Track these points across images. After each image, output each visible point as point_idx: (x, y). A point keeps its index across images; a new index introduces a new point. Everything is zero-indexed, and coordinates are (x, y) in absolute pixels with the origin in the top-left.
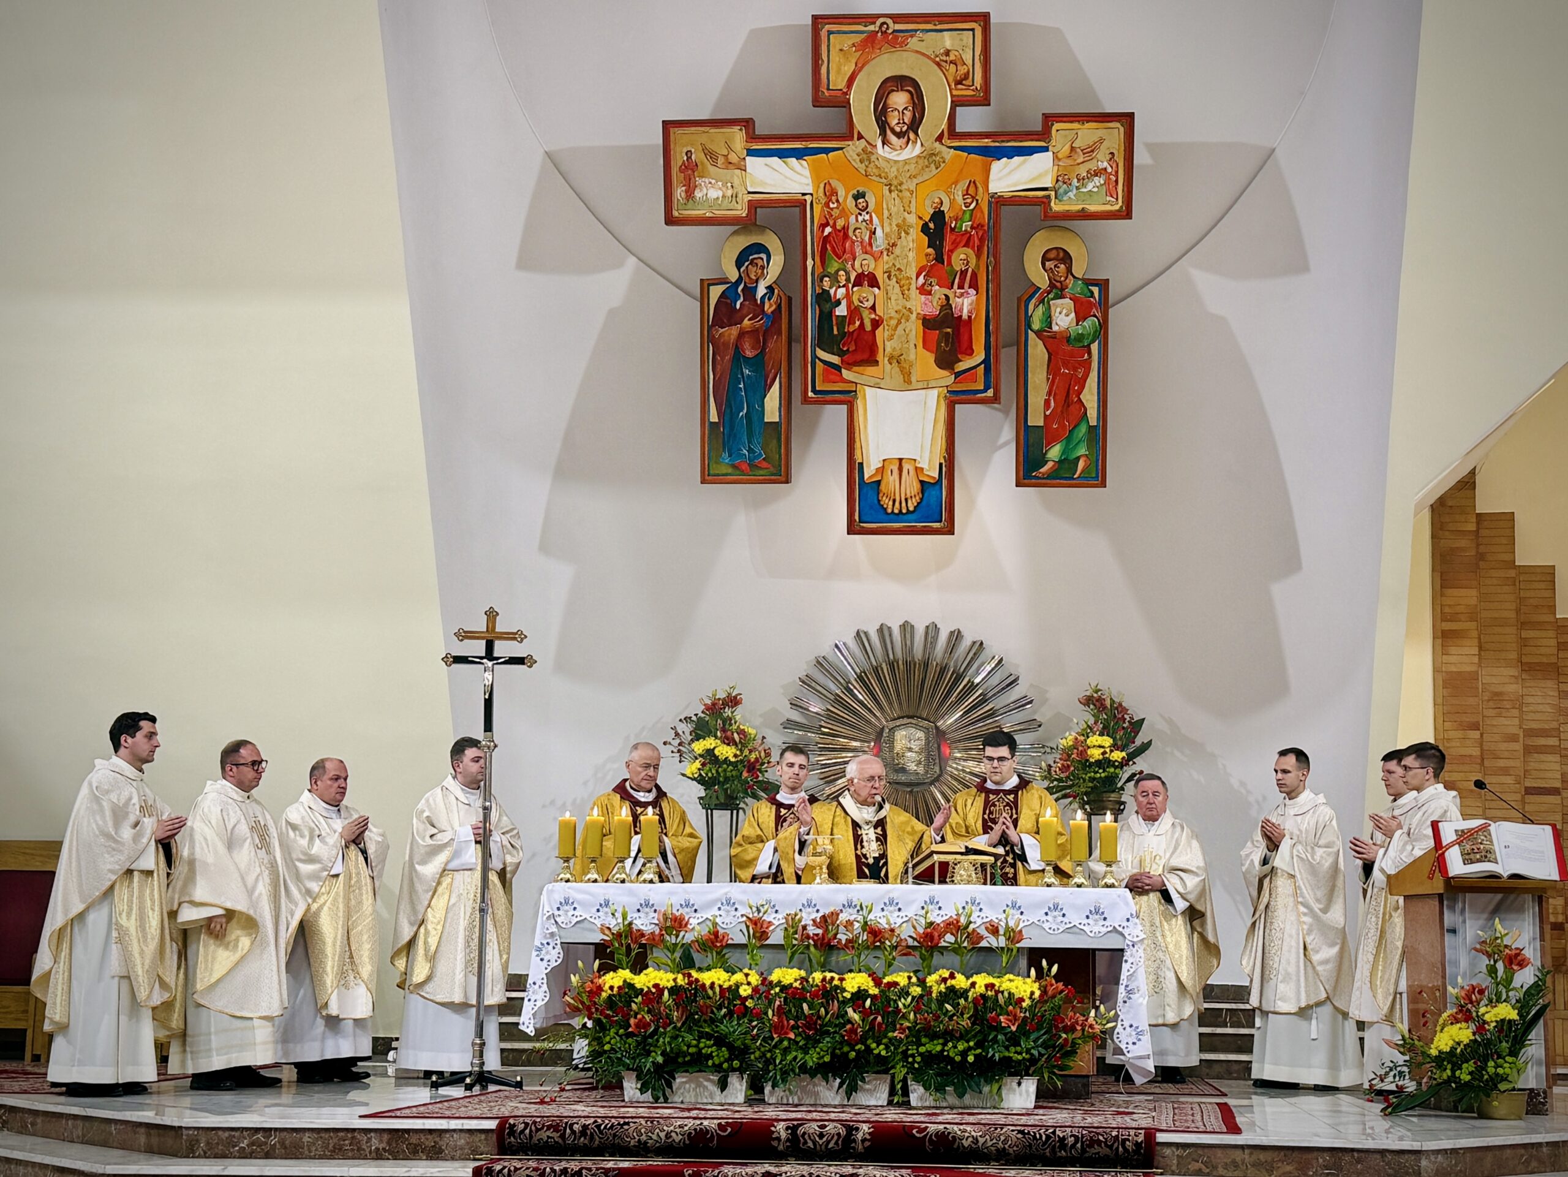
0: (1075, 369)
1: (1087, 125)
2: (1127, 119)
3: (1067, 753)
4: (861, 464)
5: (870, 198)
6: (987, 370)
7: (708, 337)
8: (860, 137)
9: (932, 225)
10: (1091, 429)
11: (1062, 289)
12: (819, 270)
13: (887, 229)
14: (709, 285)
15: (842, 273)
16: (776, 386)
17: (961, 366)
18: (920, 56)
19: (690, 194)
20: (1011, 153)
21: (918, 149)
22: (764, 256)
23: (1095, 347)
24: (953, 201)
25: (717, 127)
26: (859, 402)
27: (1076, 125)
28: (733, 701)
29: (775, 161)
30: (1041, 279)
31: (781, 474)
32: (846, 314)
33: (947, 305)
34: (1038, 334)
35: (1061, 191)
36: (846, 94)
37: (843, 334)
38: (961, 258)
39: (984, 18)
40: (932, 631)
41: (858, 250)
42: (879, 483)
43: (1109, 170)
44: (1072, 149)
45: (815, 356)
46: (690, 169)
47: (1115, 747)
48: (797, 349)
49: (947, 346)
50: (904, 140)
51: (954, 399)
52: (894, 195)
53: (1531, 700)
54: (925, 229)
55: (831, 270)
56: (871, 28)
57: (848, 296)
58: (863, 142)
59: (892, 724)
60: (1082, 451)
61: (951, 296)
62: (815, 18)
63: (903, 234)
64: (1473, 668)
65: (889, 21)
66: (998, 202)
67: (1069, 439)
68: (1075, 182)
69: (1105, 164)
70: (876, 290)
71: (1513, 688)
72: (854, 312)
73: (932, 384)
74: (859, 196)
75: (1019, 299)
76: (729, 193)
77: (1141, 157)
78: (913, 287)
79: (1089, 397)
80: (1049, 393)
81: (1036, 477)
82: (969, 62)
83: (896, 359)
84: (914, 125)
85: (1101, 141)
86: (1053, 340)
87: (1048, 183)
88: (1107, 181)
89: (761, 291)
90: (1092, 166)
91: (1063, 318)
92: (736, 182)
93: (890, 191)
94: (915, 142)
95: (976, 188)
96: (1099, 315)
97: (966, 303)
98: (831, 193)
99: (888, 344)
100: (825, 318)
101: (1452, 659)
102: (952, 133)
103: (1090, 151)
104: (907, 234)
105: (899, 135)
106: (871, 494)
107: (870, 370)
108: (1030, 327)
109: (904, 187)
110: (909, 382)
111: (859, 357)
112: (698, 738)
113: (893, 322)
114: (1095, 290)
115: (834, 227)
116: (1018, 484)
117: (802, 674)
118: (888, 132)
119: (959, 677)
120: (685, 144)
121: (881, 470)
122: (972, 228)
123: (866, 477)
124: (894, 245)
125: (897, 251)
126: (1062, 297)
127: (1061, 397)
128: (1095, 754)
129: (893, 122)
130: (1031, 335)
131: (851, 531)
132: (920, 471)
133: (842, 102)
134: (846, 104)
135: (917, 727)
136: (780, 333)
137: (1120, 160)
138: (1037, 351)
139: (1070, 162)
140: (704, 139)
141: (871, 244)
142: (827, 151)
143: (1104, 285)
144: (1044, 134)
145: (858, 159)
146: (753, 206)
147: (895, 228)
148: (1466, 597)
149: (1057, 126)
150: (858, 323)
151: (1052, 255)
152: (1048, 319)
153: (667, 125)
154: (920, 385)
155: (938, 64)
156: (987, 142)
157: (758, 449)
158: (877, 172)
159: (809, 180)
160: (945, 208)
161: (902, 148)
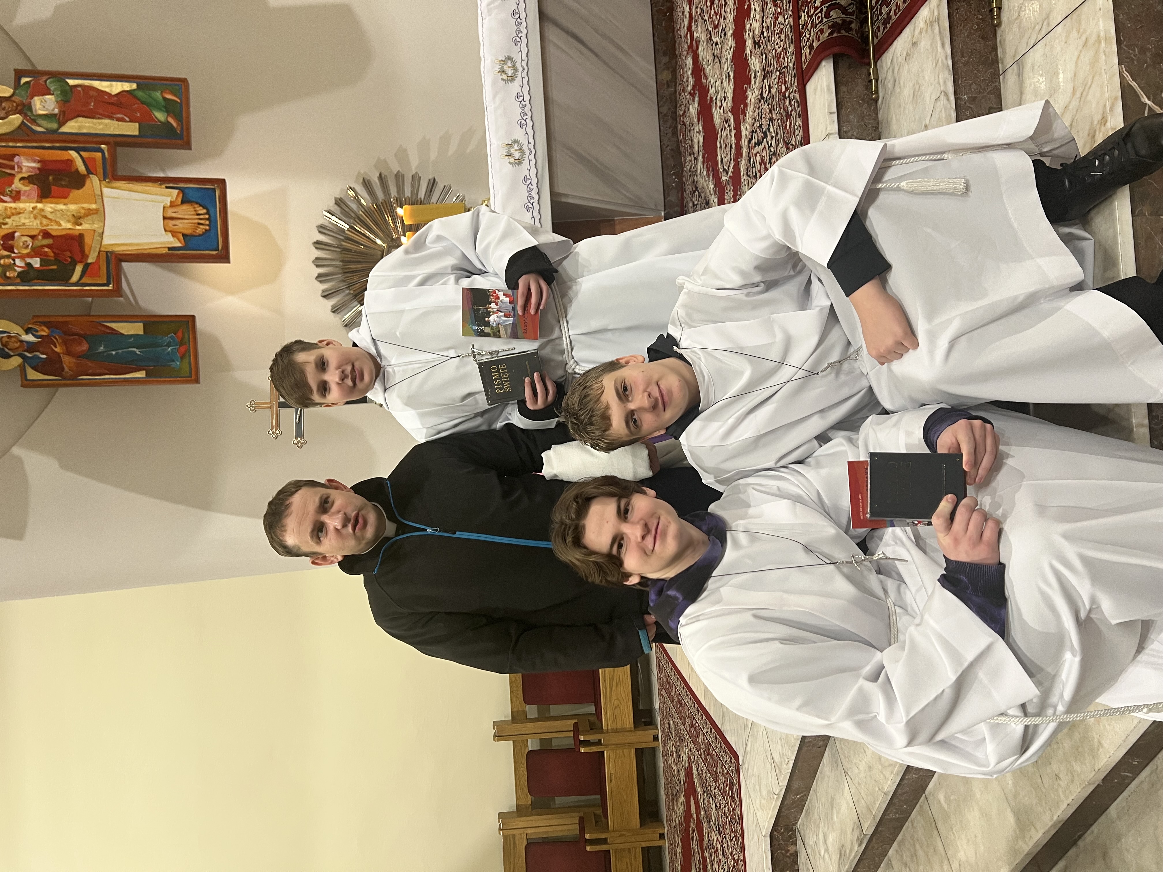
0: (91, 97)
4: (170, 249)
6: (83, 149)
7: (73, 380)
10: (140, 87)
11: (23, 105)
14: (26, 379)
16: (114, 325)
23: (71, 82)
31: (188, 322)
32: (38, 259)
34: (62, 124)
37: (57, 261)
42: (184, 235)
57: (22, 257)
60: (158, 95)
67: (148, 105)
70: (16, 235)
73: (98, 192)
78: (13, 205)
80: (110, 118)
83: (77, 220)
86: (66, 113)
89: (30, 338)
91: (48, 105)
96: (44, 78)
97: (27, 165)
99: (65, 225)
107: (87, 240)
108: (55, 131)
110: (97, 211)
111: (77, 249)
113: (45, 222)
114: (24, 79)
116: (190, 147)
121: (174, 233)
123: (179, 245)
126: (30, 104)
127: (114, 109)
130: (63, 130)
131: (227, 259)
132: (172, 205)
136: (66, 323)
143: (19, 74)
150: (46, 250)
152: (49, 117)
154: (100, 202)
157: (167, 339)
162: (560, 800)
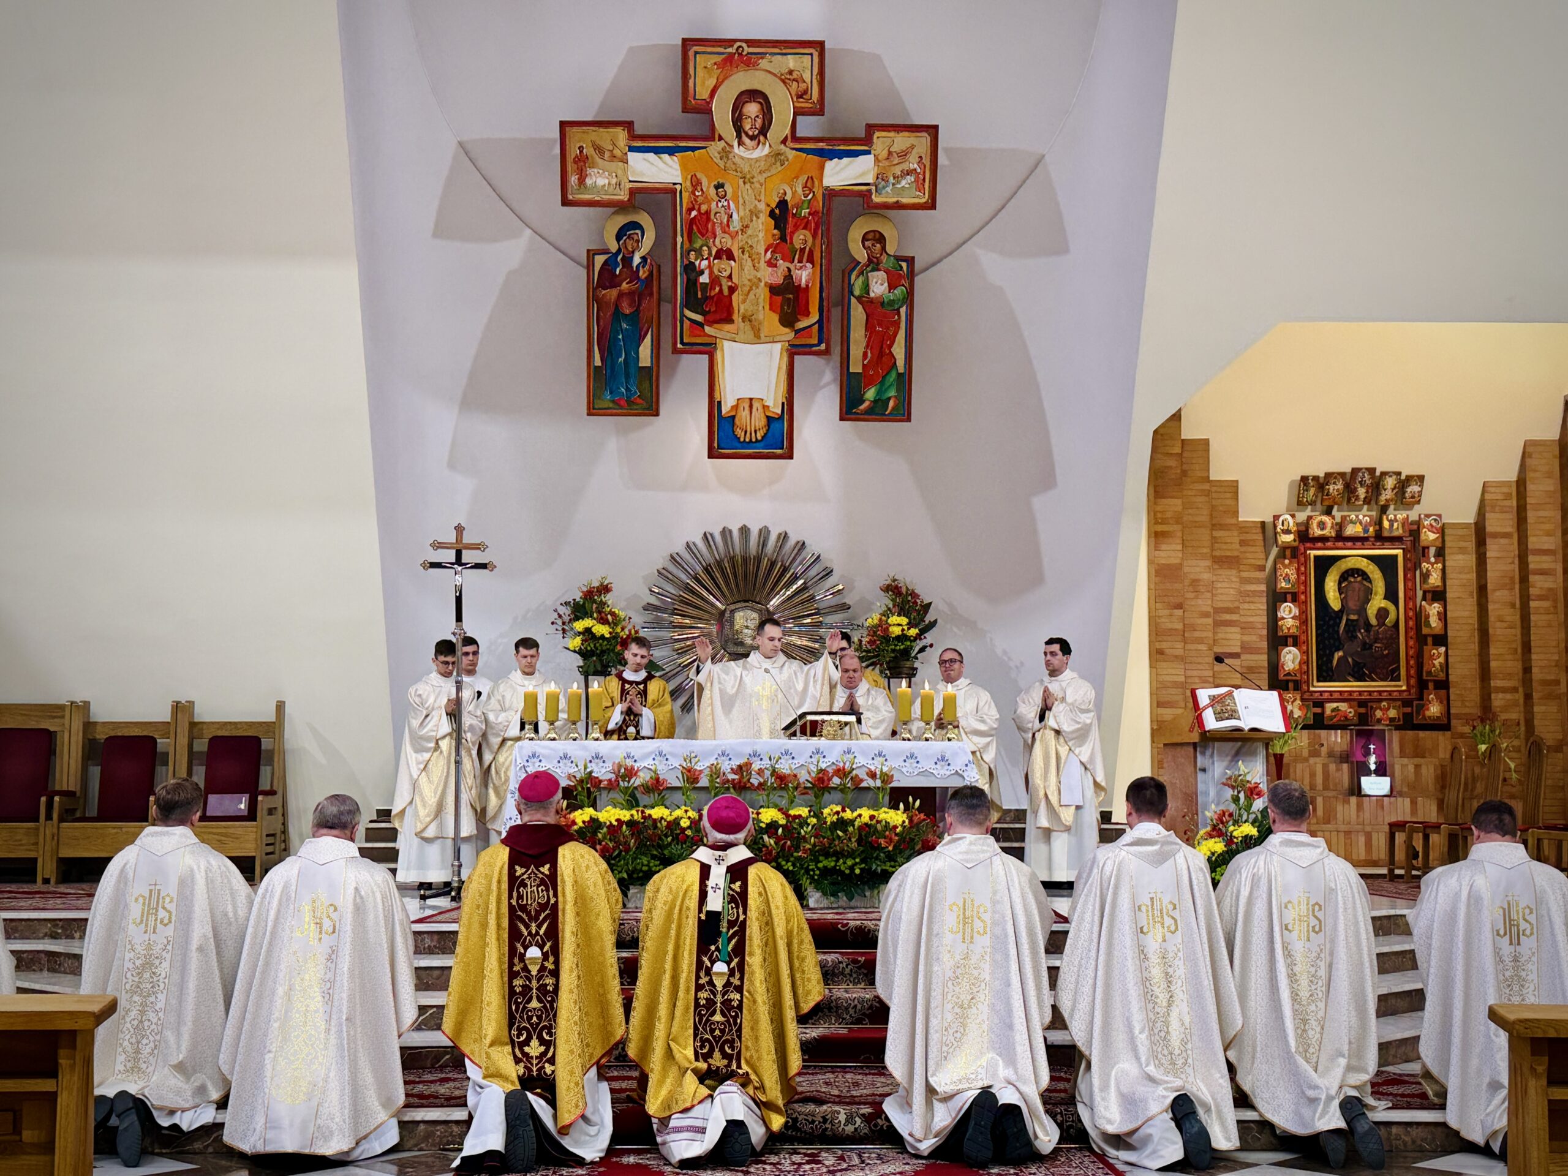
0: (888, 328)
1: (901, 134)
2: (933, 130)
3: (873, 630)
4: (719, 403)
5: (728, 188)
6: (820, 329)
7: (594, 296)
8: (720, 138)
9: (777, 211)
10: (899, 375)
11: (878, 264)
12: (687, 245)
13: (742, 213)
14: (594, 255)
15: (705, 248)
16: (649, 336)
17: (801, 325)
18: (769, 75)
19: (582, 181)
20: (841, 155)
21: (766, 150)
22: (638, 231)
23: (903, 310)
24: (794, 193)
25: (606, 127)
26: (718, 353)
27: (892, 134)
28: (605, 589)
29: (651, 156)
30: (861, 255)
31: (652, 409)
32: (707, 281)
33: (789, 276)
34: (859, 299)
35: (880, 186)
36: (708, 103)
37: (706, 298)
38: (801, 238)
39: (820, 45)
40: (764, 533)
41: (718, 231)
42: (733, 417)
43: (919, 170)
44: (890, 153)
45: (683, 315)
46: (582, 161)
47: (911, 625)
48: (666, 308)
49: (789, 308)
50: (754, 143)
51: (794, 351)
52: (748, 186)
53: (1219, 585)
54: (772, 214)
55: (697, 245)
56: (730, 50)
57: (710, 267)
58: (722, 144)
59: (733, 607)
60: (892, 393)
61: (792, 268)
62: (684, 40)
63: (754, 218)
64: (1178, 561)
65: (744, 45)
66: (831, 194)
67: (882, 383)
68: (892, 180)
69: (916, 166)
70: (732, 262)
71: (1206, 576)
72: (715, 280)
73: (778, 338)
74: (717, 187)
75: (843, 271)
76: (614, 181)
77: (942, 159)
78: (762, 261)
79: (898, 351)
80: (867, 346)
81: (855, 413)
82: (808, 80)
83: (748, 318)
84: (764, 131)
85: (912, 147)
86: (870, 304)
87: (870, 179)
88: (916, 181)
89: (637, 260)
91: (879, 286)
92: (620, 173)
93: (744, 183)
94: (764, 144)
95: (813, 182)
96: (907, 285)
97: (804, 275)
98: (696, 184)
99: (742, 307)
100: (691, 284)
101: (1162, 554)
102: (794, 138)
103: (904, 155)
104: (758, 218)
105: (752, 138)
106: (727, 426)
107: (727, 327)
108: (851, 293)
109: (755, 180)
110: (759, 337)
111: (718, 317)
112: (577, 619)
113: (747, 289)
114: (904, 265)
115: (699, 210)
116: (842, 419)
117: (660, 567)
118: (743, 135)
119: (785, 570)
120: (578, 140)
121: (736, 407)
122: (810, 214)
123: (724, 412)
124: (747, 226)
125: (749, 232)
126: (879, 270)
127: (876, 352)
128: (896, 631)
129: (747, 127)
130: (853, 300)
131: (711, 456)
132: (765, 408)
133: (705, 109)
134: (709, 112)
135: (753, 609)
136: (651, 294)
137: (927, 161)
138: (858, 314)
139: (887, 163)
140: (593, 136)
141: (728, 226)
142: (693, 149)
143: (910, 261)
144: (868, 140)
145: (718, 156)
146: (633, 192)
147: (748, 213)
148: (1172, 505)
149: (877, 134)
150: (717, 289)
151: (870, 236)
152: (867, 287)
153: (563, 124)
154: (768, 339)
155: (783, 81)
156: (821, 145)
158: (733, 167)
159: (679, 173)
160: (788, 198)
161: (754, 149)
162: (95, 771)
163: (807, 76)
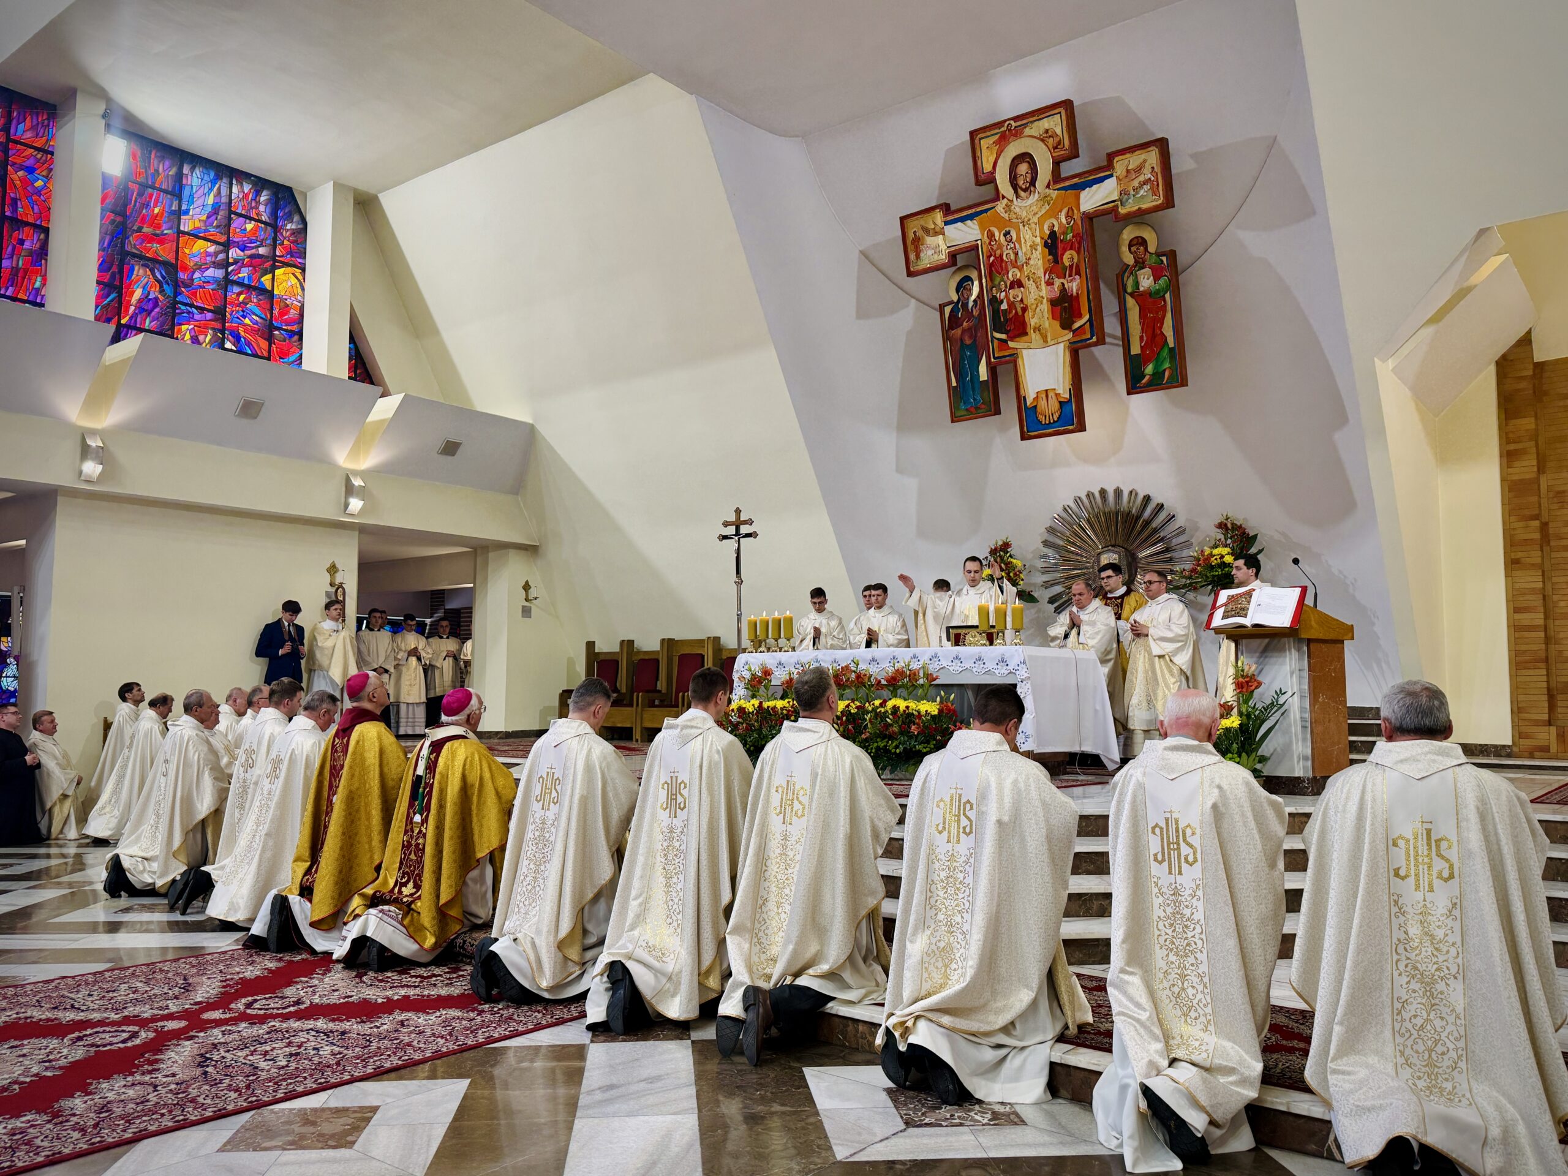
0: (1157, 313)
1: (1135, 153)
2: (1162, 143)
3: (1198, 560)
4: (1025, 397)
5: (1014, 234)
8: (1004, 197)
9: (1049, 241)
10: (1171, 350)
11: (1143, 262)
12: (990, 284)
15: (1002, 283)
16: (984, 357)
17: (1076, 325)
18: (1031, 138)
19: (918, 257)
20: (1090, 184)
21: (1036, 196)
22: (969, 283)
23: (1167, 296)
24: (1060, 223)
25: (929, 212)
26: (1020, 361)
27: (1128, 155)
28: (1007, 546)
29: (959, 225)
31: (998, 412)
32: (1007, 307)
33: (1063, 289)
34: (1132, 295)
35: (1124, 200)
37: (1007, 320)
38: (1068, 257)
39: (1068, 103)
40: (1118, 492)
41: (1010, 267)
42: (1035, 407)
43: (1153, 178)
44: (1128, 171)
46: (917, 241)
49: (1066, 315)
50: (1028, 192)
52: (1026, 228)
54: (1046, 245)
55: (996, 282)
56: (1002, 129)
57: (1007, 296)
58: (1005, 201)
59: (1101, 551)
60: (1167, 365)
61: (1065, 283)
62: (970, 133)
63: (1034, 251)
64: (1534, 476)
65: (1012, 122)
67: (1157, 359)
68: (1132, 192)
69: (1149, 175)
70: (1022, 289)
72: (1011, 305)
74: (1005, 235)
78: (1043, 282)
80: (1142, 332)
81: (1139, 388)
82: (1061, 133)
83: (1037, 329)
84: (1033, 182)
85: (1145, 161)
86: (1141, 297)
87: (1115, 197)
88: (1152, 186)
90: (1142, 178)
91: (1146, 281)
93: (1024, 226)
94: (1034, 192)
95: (1073, 210)
96: (1170, 274)
97: (1074, 286)
98: (991, 236)
99: (1032, 321)
100: (996, 312)
101: (1516, 470)
103: (1139, 170)
104: (1036, 250)
105: (1025, 190)
107: (1024, 339)
108: (1126, 292)
109: (1031, 221)
110: (1046, 341)
111: (1017, 333)
113: (1034, 307)
114: (1164, 259)
117: (1048, 527)
118: (1019, 190)
120: (913, 226)
121: (1036, 399)
122: (1073, 237)
123: (1028, 404)
124: (1029, 259)
125: (1032, 262)
126: (1144, 268)
127: (1150, 334)
129: (1021, 182)
130: (1127, 296)
131: (1023, 438)
132: (1057, 395)
136: (982, 326)
137: (1158, 169)
140: (922, 222)
141: (1016, 261)
142: (986, 211)
144: (1110, 166)
145: (1003, 211)
147: (1029, 248)
148: (1527, 424)
149: (1116, 159)
150: (1014, 312)
151: (1135, 242)
152: (1137, 284)
153: (901, 220)
154: (1053, 342)
155: (1042, 140)
156: (1076, 180)
157: (978, 398)
158: (1015, 216)
159: (979, 232)
160: (1056, 229)
161: (1027, 198)
163: (1058, 131)
